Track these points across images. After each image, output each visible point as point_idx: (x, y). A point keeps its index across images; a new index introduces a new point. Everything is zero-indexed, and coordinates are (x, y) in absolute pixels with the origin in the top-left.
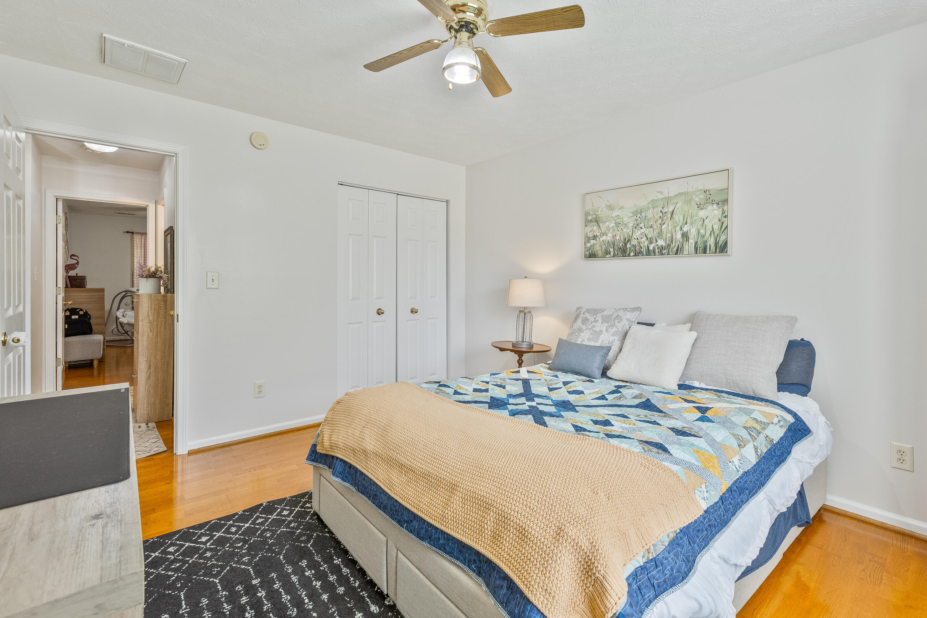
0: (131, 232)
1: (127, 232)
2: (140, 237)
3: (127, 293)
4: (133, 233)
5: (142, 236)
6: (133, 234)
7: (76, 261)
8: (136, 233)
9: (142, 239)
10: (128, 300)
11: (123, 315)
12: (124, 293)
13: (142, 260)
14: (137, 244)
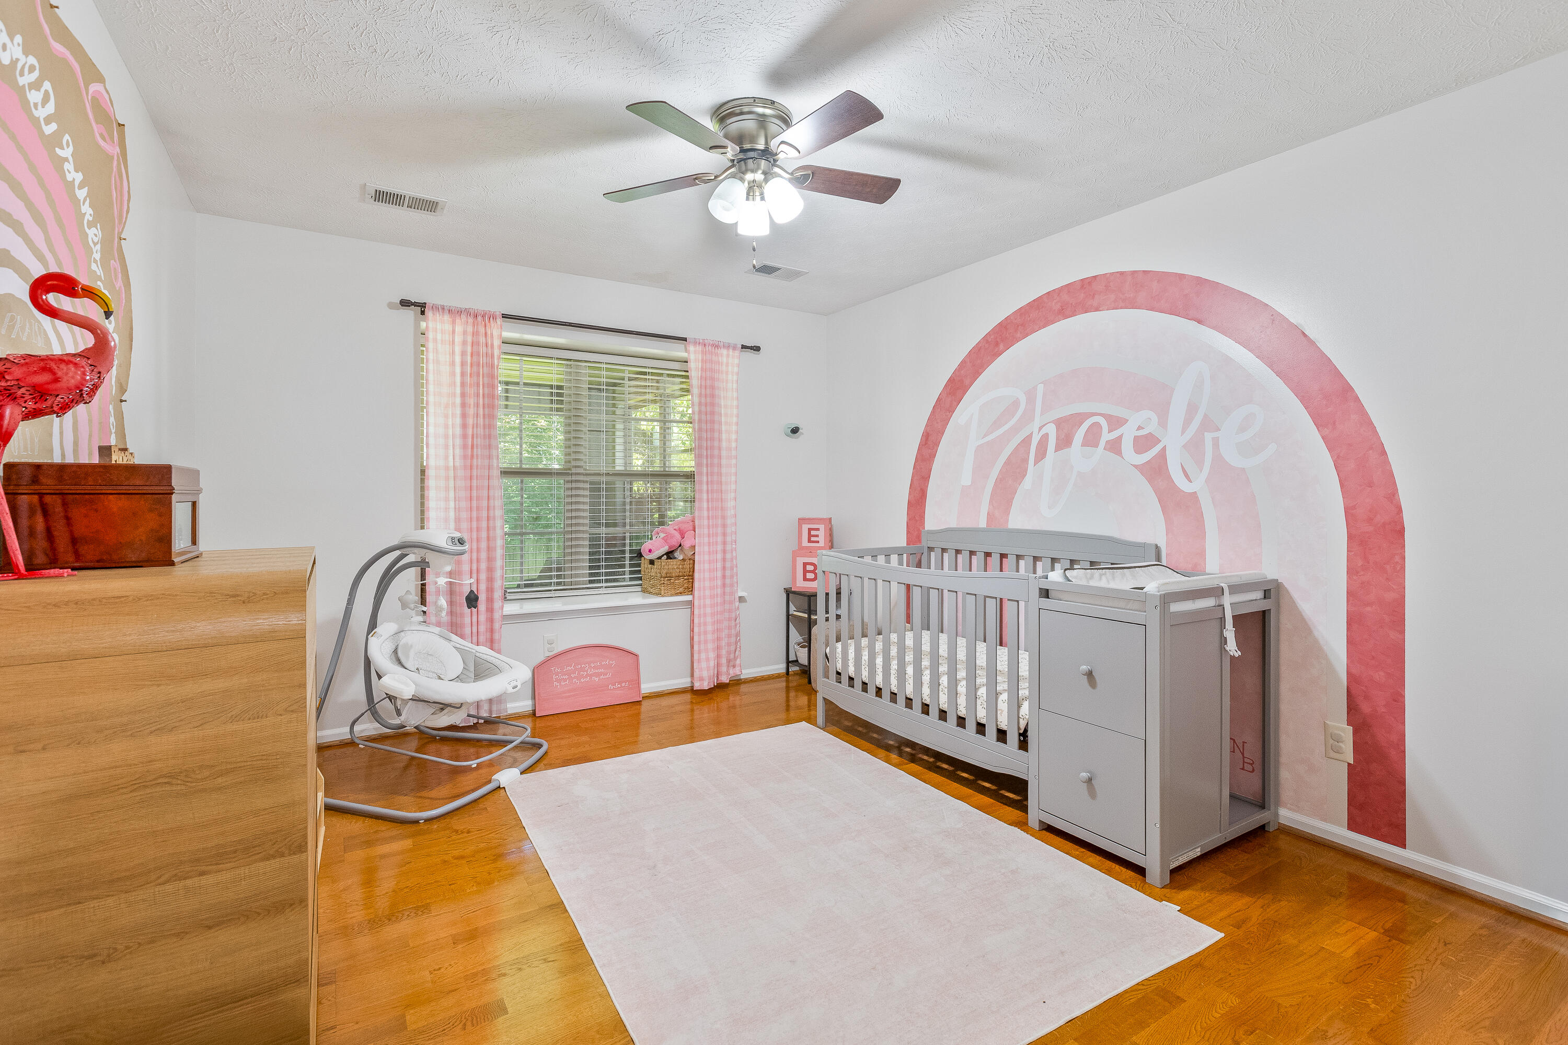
0: (415, 304)
1: (405, 303)
2: (448, 327)
3: (405, 551)
4: (422, 308)
5: (454, 323)
6: (423, 313)
7: (85, 340)
8: (435, 308)
9: (454, 332)
10: (407, 581)
11: (395, 652)
12: (397, 553)
13: (453, 415)
14: (436, 351)
